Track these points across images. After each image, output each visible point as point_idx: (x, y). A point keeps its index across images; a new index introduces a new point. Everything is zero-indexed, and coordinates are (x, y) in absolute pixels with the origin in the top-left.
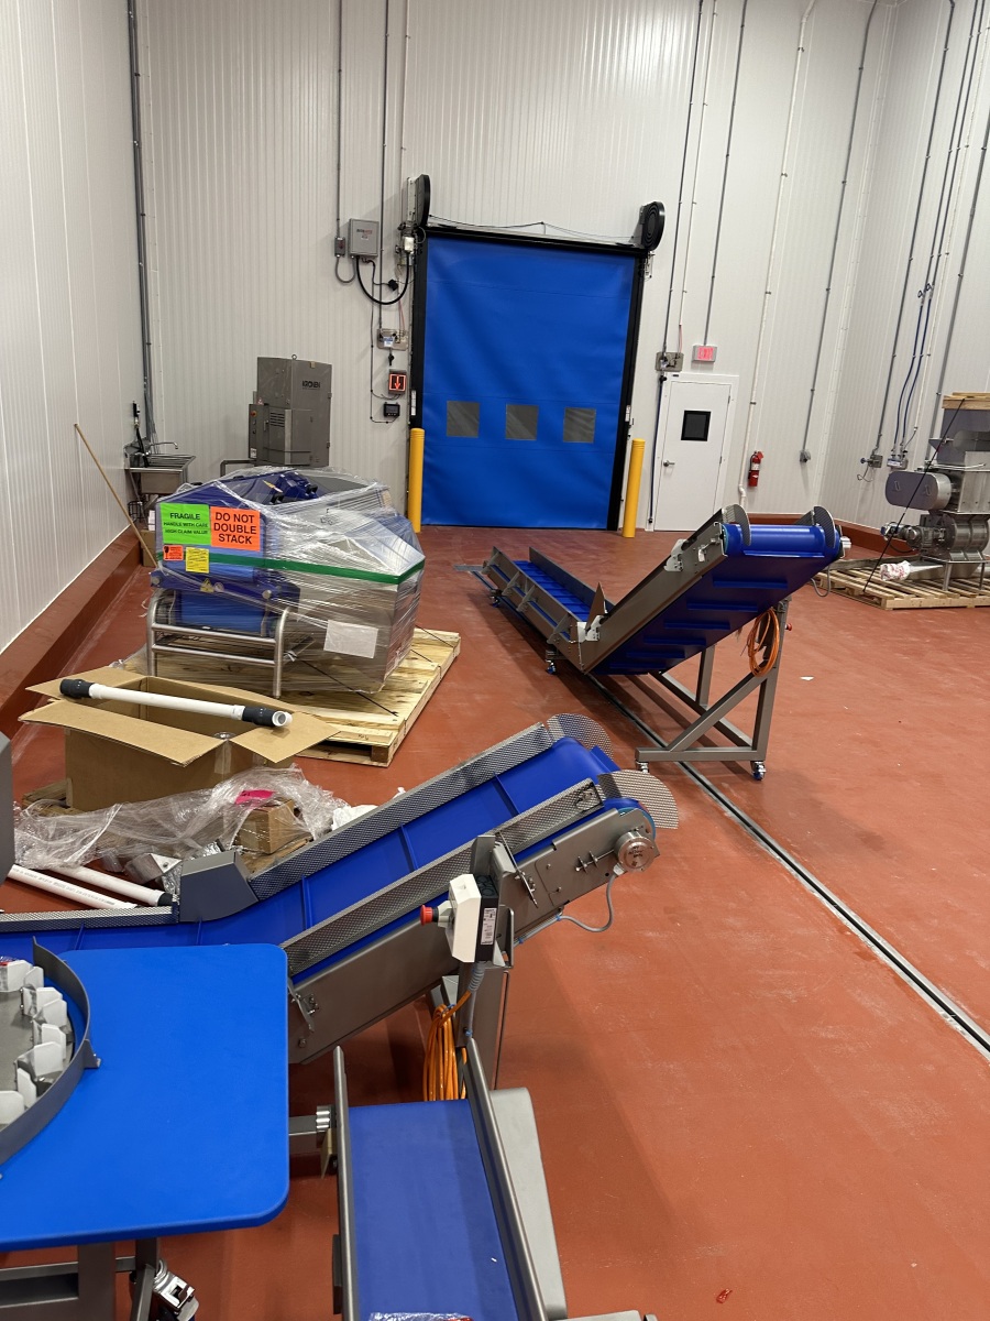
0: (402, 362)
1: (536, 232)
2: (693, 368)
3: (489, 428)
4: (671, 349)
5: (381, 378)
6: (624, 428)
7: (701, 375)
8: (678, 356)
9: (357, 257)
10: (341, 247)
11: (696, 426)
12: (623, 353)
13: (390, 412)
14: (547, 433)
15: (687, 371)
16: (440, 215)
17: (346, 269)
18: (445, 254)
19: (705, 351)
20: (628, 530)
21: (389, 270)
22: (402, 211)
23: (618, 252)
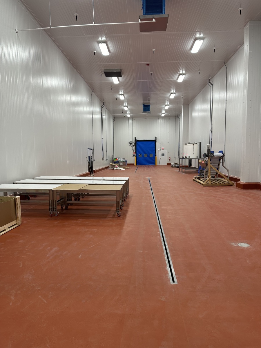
0: (135, 151)
1: (146, 140)
3: (143, 156)
4: (160, 148)
5: (133, 153)
6: (156, 156)
7: (163, 150)
9: (131, 144)
10: (129, 143)
11: (163, 155)
12: (155, 149)
13: (134, 155)
14: (148, 156)
15: (161, 150)
16: (137, 139)
17: (130, 144)
18: (138, 142)
19: (163, 148)
20: (156, 165)
21: (133, 144)
22: (134, 139)
23: (153, 141)
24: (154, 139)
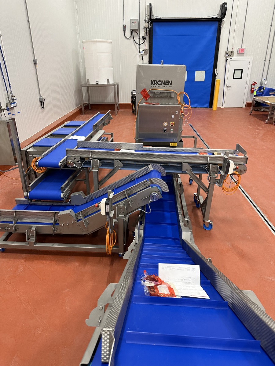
0: (146, 59)
2: (237, 56)
4: (230, 50)
6: (214, 76)
7: (240, 57)
8: (232, 52)
9: (133, 31)
10: (125, 28)
11: (238, 74)
15: (235, 57)
16: (157, 14)
18: (157, 28)
19: (241, 50)
20: (214, 108)
21: (142, 33)
22: (144, 16)
23: (212, 20)
24: (215, 13)
